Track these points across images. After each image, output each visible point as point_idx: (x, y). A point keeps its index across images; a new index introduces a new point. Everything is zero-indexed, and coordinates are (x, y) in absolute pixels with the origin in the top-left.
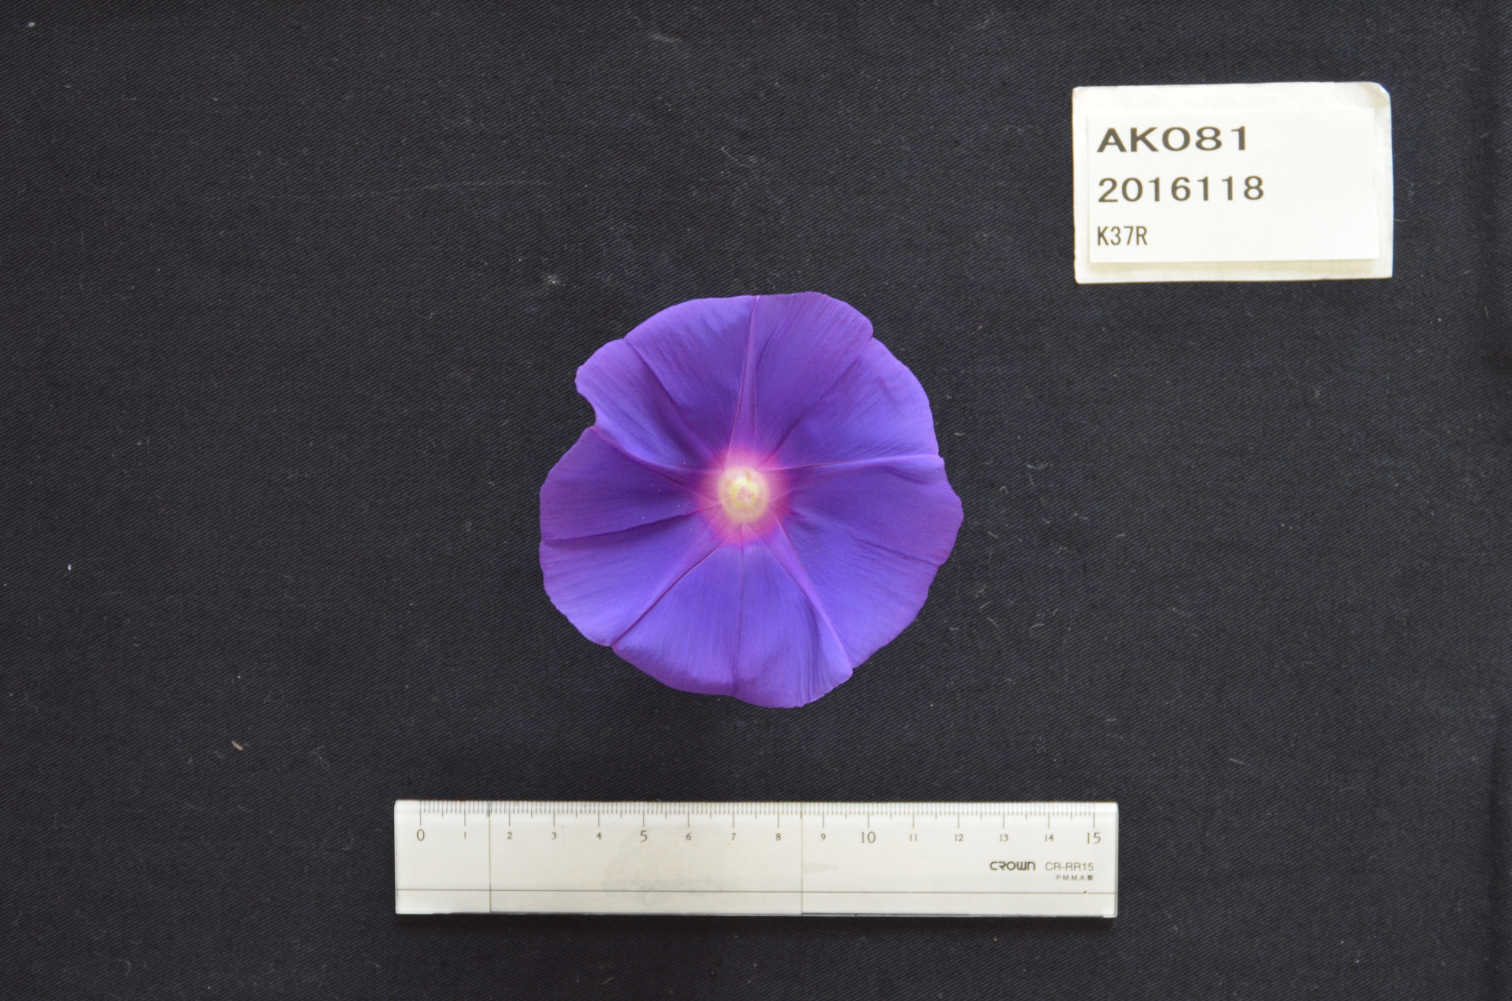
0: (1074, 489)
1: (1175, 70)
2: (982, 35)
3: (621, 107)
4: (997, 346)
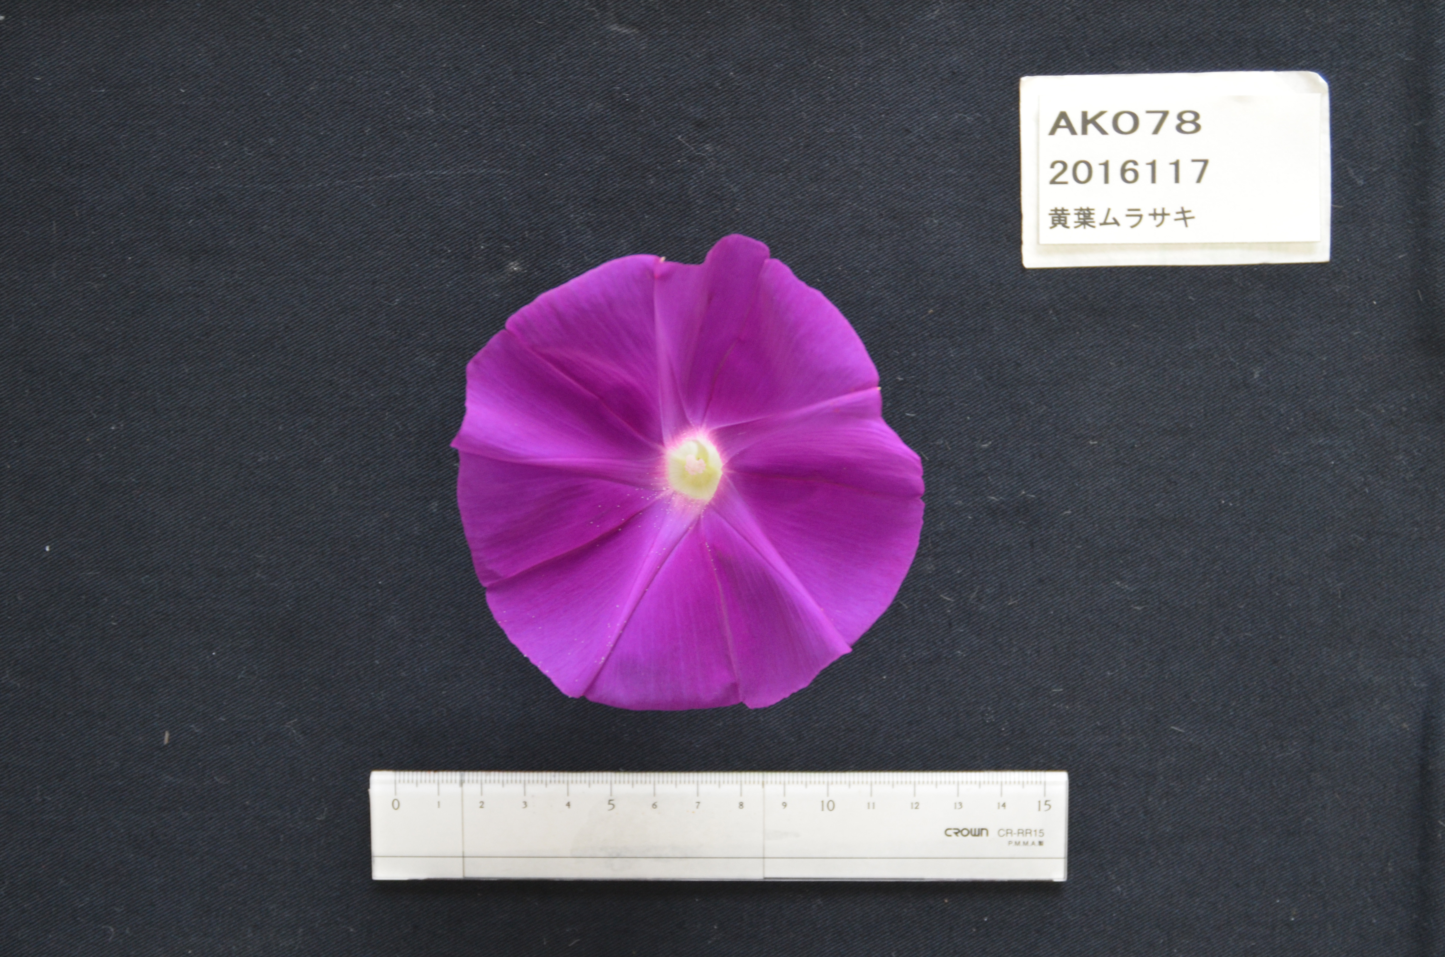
0: (1021, 468)
1: (1120, 59)
2: (932, 25)
3: (579, 97)
4: (947, 329)
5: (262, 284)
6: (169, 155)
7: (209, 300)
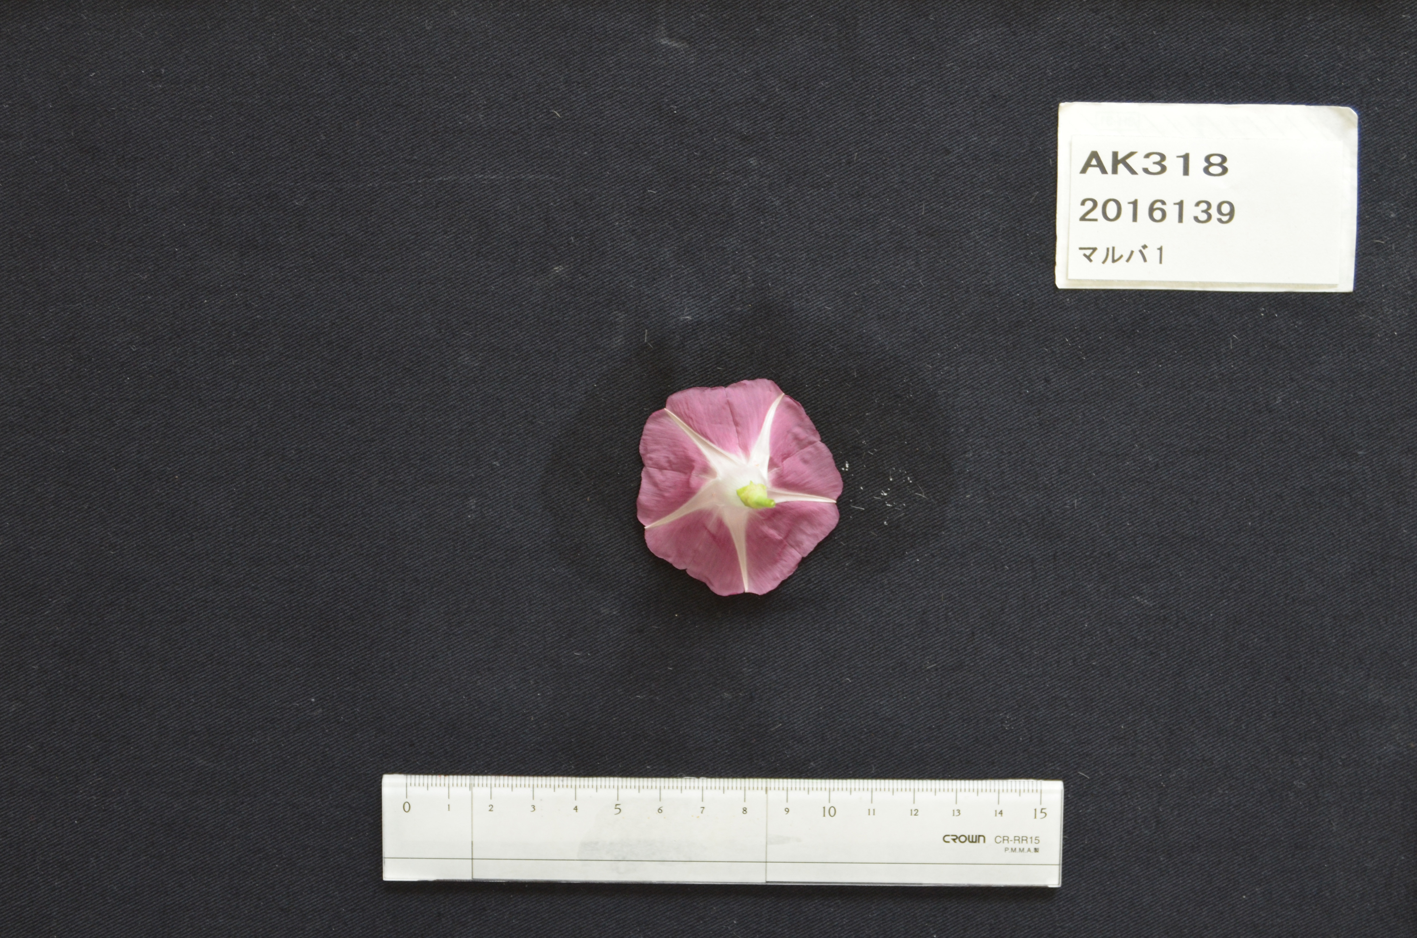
3: (628, 108)
5: (310, 280)
6: (223, 151)
7: (258, 294)
